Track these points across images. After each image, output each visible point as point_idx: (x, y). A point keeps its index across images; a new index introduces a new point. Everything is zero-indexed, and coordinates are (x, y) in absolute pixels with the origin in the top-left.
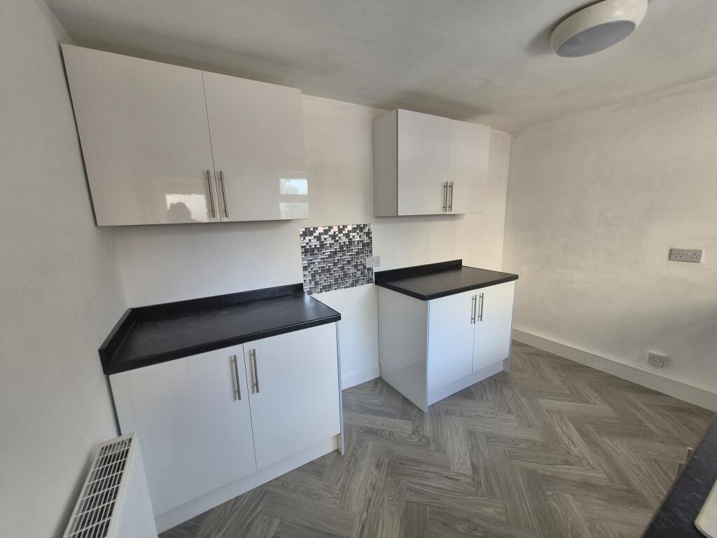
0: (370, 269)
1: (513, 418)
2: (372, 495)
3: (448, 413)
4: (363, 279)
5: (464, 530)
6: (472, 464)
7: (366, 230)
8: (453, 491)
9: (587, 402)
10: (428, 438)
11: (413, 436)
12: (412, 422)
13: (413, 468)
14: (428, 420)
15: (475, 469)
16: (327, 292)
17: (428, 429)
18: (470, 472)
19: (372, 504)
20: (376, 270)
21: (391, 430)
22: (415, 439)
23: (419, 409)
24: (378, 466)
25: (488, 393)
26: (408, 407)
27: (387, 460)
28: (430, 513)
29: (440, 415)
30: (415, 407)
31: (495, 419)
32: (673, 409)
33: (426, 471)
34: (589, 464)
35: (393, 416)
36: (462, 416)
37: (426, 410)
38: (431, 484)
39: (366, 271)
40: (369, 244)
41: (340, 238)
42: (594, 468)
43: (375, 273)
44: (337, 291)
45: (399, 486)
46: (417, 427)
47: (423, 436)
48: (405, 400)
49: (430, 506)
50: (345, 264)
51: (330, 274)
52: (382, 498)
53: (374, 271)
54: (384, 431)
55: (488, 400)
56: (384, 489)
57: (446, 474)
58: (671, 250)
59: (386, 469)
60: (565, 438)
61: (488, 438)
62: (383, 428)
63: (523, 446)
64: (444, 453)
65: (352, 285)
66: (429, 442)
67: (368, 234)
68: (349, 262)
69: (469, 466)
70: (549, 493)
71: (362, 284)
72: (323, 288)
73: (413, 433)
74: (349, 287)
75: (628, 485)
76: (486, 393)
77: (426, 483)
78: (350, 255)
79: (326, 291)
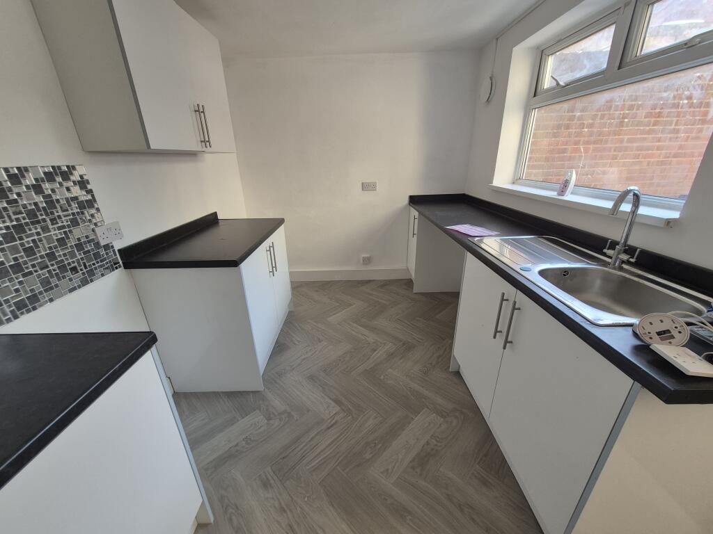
0: (107, 247)
1: (326, 343)
2: (288, 518)
3: (280, 375)
4: (101, 266)
5: (371, 453)
6: (332, 400)
7: (76, 177)
8: (341, 434)
9: (351, 305)
10: (285, 412)
11: (271, 422)
12: (258, 411)
13: (298, 449)
14: (270, 395)
15: (337, 402)
16: (33, 314)
17: (277, 403)
18: (338, 408)
19: (295, 527)
20: (119, 245)
21: (244, 437)
22: (276, 423)
23: (252, 392)
24: (266, 485)
25: (294, 336)
26: (239, 399)
27: (269, 469)
28: (343, 470)
29: (276, 382)
30: (247, 393)
31: (317, 353)
32: (382, 286)
33: (310, 441)
34: (381, 343)
35: (232, 421)
36: (293, 369)
37: (261, 387)
38: (323, 447)
39: (102, 252)
40: (91, 203)
41: (19, 195)
42: (385, 344)
43: (119, 251)
44: (53, 303)
45: (302, 479)
46: (267, 410)
47: (279, 414)
48: (231, 395)
49: (338, 465)
50: (56, 247)
51: (24, 275)
52: (299, 509)
53: (117, 248)
54: (237, 445)
55: (299, 342)
56: (292, 499)
57: (324, 427)
58: (363, 183)
59: (275, 478)
60: (360, 336)
61: (325, 371)
62: (234, 443)
63: (347, 359)
64: (308, 411)
65: (85, 282)
66: (289, 414)
67: (83, 184)
68: (62, 242)
69: (333, 404)
70: (382, 377)
71: (103, 275)
72: (19, 309)
73: (269, 419)
74: (79, 287)
75: (401, 341)
76: (293, 337)
77: (319, 450)
78: (60, 228)
79: (28, 311)
